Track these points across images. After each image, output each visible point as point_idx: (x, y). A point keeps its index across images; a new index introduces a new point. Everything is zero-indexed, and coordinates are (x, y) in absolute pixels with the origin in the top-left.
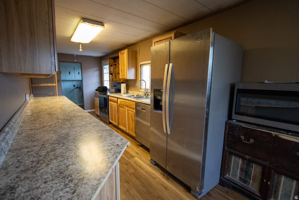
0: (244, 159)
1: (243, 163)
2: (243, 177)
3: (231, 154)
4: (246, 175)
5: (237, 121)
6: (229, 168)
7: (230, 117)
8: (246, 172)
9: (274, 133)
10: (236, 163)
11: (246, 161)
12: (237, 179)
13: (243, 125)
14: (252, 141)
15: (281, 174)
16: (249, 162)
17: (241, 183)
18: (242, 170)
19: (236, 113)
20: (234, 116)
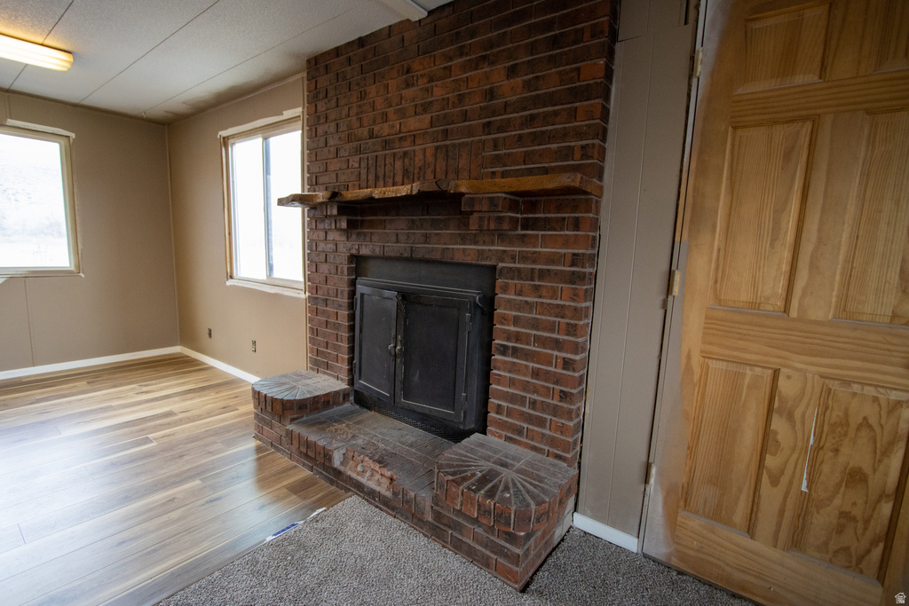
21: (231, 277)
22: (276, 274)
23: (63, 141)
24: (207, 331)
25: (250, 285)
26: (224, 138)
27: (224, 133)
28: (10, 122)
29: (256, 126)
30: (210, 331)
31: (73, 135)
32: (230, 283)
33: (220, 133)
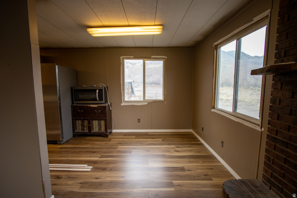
0: (81, 120)
1: (81, 122)
2: (82, 128)
3: (76, 120)
4: (83, 127)
5: (76, 104)
6: (76, 127)
7: (73, 103)
8: (83, 125)
9: (88, 105)
10: (79, 123)
11: (82, 121)
12: (80, 131)
13: (78, 105)
14: (82, 111)
15: (93, 120)
16: (83, 121)
17: (83, 131)
18: (81, 125)
19: (75, 100)
20: (74, 102)
21: (214, 108)
22: (239, 111)
23: (164, 60)
24: (202, 128)
25: (223, 114)
26: (216, 45)
27: (216, 43)
28: (153, 57)
29: (234, 34)
30: (203, 128)
31: (166, 57)
32: (213, 110)
33: (214, 44)
